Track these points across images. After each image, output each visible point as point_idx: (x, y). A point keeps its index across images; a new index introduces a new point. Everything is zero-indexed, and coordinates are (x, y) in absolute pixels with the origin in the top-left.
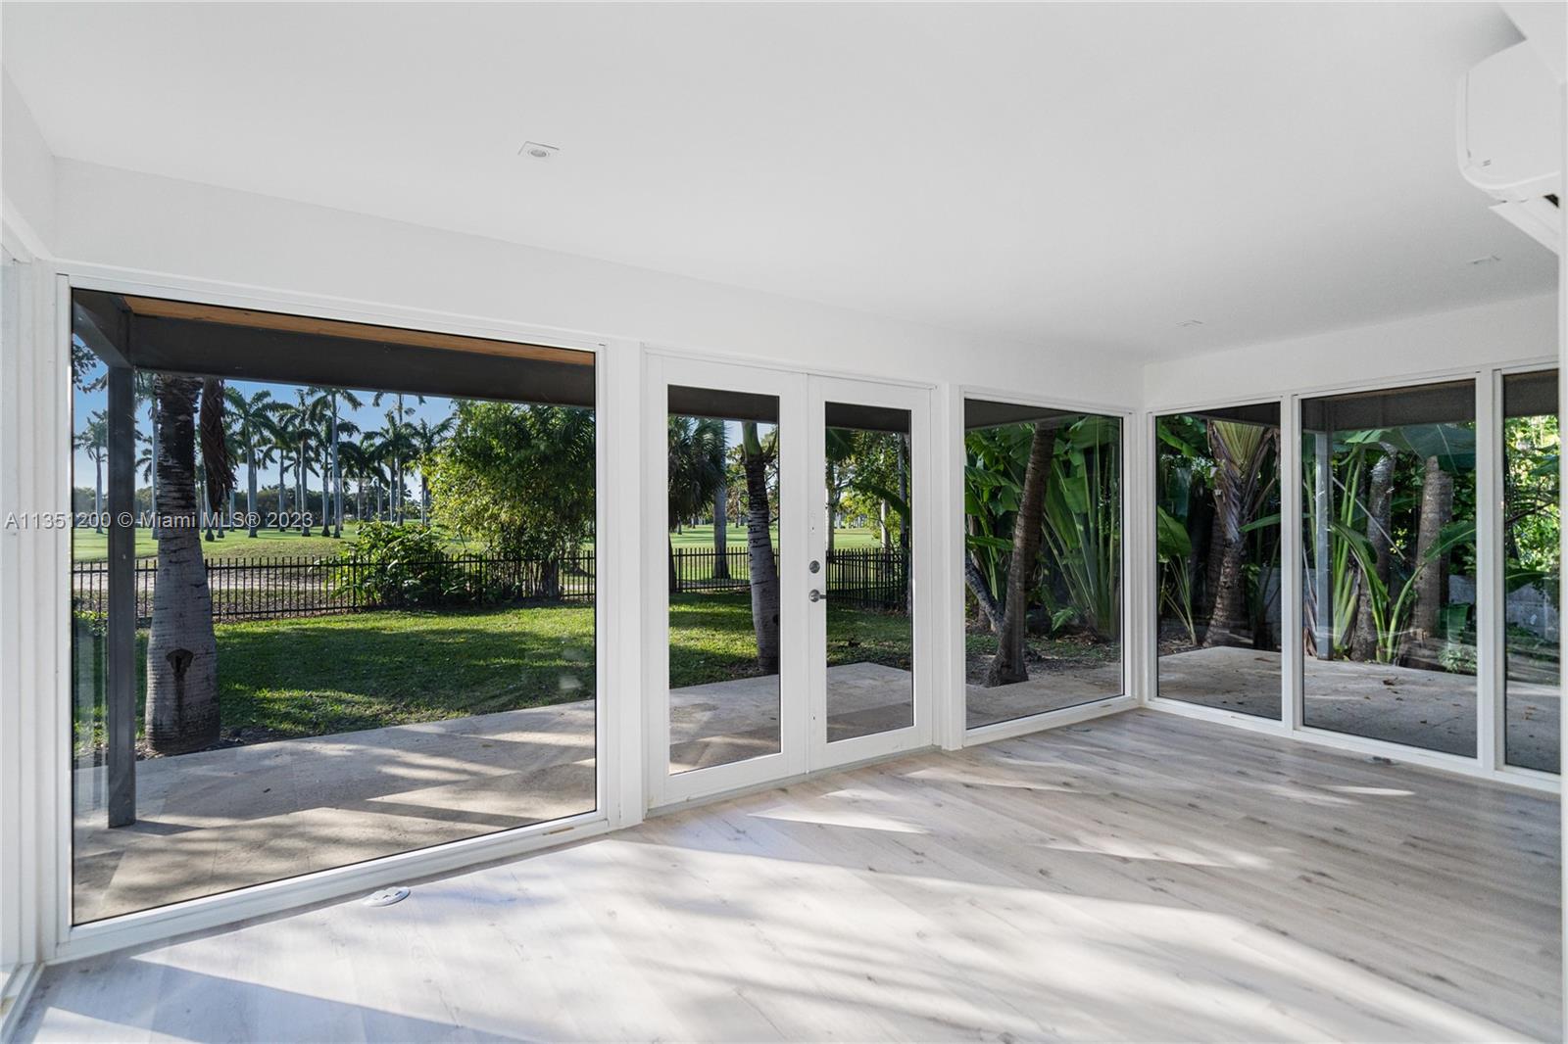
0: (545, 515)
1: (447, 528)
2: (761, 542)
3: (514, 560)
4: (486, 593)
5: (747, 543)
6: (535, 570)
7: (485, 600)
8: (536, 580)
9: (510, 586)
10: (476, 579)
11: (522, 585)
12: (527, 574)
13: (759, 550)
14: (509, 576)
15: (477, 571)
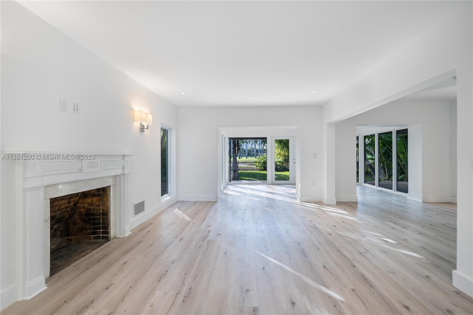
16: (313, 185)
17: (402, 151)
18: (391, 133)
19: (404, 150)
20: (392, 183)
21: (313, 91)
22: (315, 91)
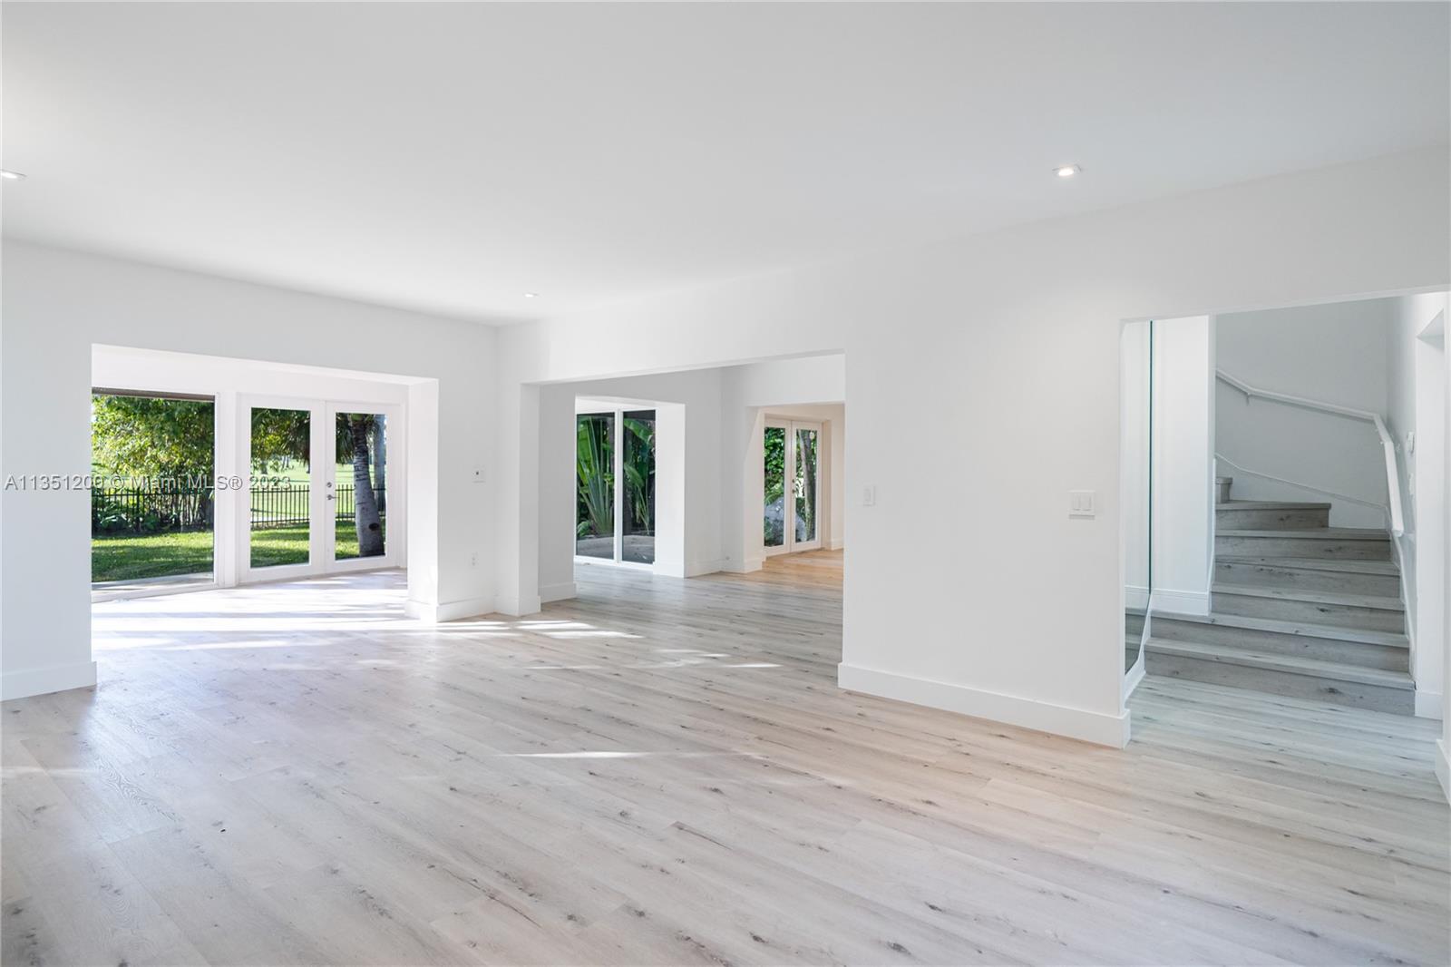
0: (202, 456)
1: (104, 466)
2: (362, 477)
3: (172, 494)
4: (143, 522)
5: (353, 479)
6: (192, 503)
7: (142, 527)
8: (193, 511)
9: (167, 517)
10: (134, 511)
11: (179, 514)
12: (184, 506)
13: (360, 483)
14: (167, 507)
15: (133, 504)
16: (474, 564)
17: (587, 458)
18: (612, 415)
19: (591, 456)
20: (613, 542)
21: (528, 296)
22: (531, 296)
